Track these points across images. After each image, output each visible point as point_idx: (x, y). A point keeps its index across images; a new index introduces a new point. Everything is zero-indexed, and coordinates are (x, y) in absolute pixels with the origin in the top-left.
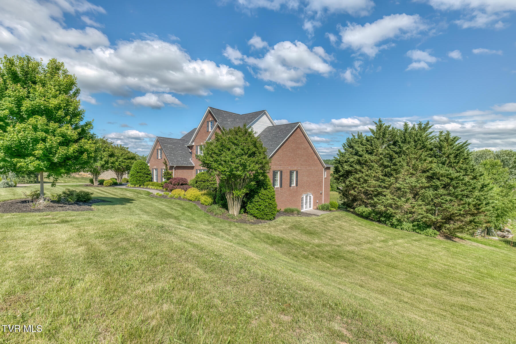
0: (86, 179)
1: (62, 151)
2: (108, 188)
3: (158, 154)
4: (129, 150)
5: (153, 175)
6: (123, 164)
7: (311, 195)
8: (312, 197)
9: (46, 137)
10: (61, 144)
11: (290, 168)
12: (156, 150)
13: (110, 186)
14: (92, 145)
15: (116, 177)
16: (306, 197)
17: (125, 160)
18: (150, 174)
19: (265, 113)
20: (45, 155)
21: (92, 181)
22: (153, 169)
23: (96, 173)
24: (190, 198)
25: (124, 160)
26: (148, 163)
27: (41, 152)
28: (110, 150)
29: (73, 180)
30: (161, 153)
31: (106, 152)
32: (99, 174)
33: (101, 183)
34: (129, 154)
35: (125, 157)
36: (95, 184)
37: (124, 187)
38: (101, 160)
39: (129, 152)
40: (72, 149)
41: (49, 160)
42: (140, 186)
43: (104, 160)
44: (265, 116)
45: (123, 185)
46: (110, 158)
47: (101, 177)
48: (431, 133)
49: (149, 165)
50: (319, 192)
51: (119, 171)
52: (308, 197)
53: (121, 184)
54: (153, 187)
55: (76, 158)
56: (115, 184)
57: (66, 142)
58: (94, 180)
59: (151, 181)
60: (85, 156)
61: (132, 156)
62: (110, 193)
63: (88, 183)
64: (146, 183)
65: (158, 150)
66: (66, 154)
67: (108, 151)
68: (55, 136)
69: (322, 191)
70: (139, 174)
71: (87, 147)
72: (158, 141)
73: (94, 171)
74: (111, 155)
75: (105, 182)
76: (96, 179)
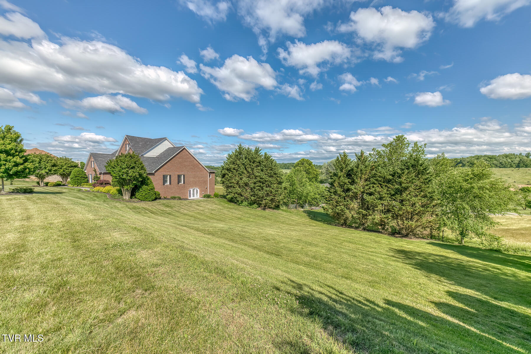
0: (33, 182)
1: (15, 169)
2: (51, 188)
3: (91, 164)
4: (72, 160)
5: (89, 178)
6: (67, 171)
7: (198, 189)
8: (199, 190)
9: (6, 164)
10: (14, 166)
11: (178, 173)
12: (90, 162)
13: (54, 186)
14: (32, 165)
15: (62, 180)
16: (194, 190)
17: (69, 168)
18: (87, 177)
19: (166, 139)
20: (5, 171)
21: (38, 183)
22: (89, 174)
23: (41, 177)
24: (104, 192)
25: (67, 168)
26: (85, 170)
27: (4, 170)
28: (52, 162)
29: (23, 184)
30: (94, 164)
31: (49, 164)
32: (44, 178)
33: (47, 184)
34: (72, 164)
35: (68, 166)
36: (41, 185)
37: (66, 187)
38: (46, 169)
39: (72, 162)
40: (20, 168)
41: (8, 173)
42: (78, 186)
43: (47, 169)
44: (166, 141)
45: (66, 185)
46: (52, 167)
47: (46, 180)
48: (260, 153)
49: (86, 171)
50: (204, 187)
51: (65, 176)
52: (195, 191)
53: (64, 185)
54: (86, 186)
55: (23, 172)
56: (58, 185)
57: (17, 165)
58: (40, 182)
59: (88, 182)
60: (27, 170)
61: (75, 164)
62: (50, 190)
63: (36, 184)
64: (83, 184)
65: (91, 161)
66: (17, 170)
67: (51, 163)
68: (10, 163)
69: (207, 186)
70: (77, 178)
71: (29, 166)
72: (91, 156)
73: (39, 176)
74: (54, 165)
75: (49, 184)
76: (42, 182)
